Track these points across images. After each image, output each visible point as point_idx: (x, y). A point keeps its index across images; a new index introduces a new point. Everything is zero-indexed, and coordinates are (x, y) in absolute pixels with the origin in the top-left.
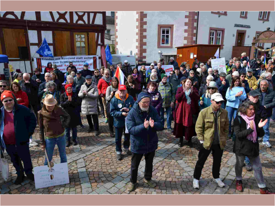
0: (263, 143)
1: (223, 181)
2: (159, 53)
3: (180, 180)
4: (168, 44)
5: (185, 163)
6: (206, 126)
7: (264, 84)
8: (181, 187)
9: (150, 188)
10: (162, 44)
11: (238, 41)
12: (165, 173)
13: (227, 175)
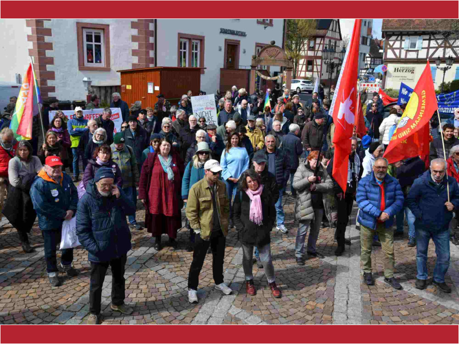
0: (278, 228)
1: (229, 286)
2: (84, 82)
3: (166, 297)
4: (100, 62)
5: (171, 272)
6: (202, 208)
7: (272, 140)
8: (172, 306)
9: (124, 316)
10: (88, 61)
11: (228, 60)
12: (142, 292)
13: (234, 278)
